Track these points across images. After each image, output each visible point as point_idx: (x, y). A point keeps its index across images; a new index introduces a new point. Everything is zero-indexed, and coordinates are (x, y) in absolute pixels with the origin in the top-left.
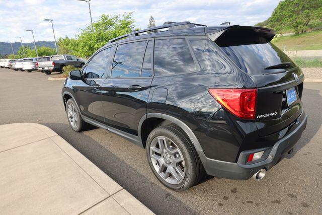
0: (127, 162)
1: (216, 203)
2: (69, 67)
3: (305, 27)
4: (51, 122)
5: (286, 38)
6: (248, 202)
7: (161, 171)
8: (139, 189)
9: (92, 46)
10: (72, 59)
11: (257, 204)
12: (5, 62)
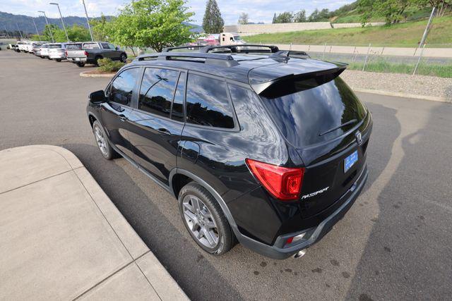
0: (161, 207)
1: (252, 270)
2: (105, 60)
3: (399, 16)
4: (78, 143)
5: (374, 30)
6: (287, 270)
7: (194, 230)
8: (169, 247)
9: (132, 34)
10: (109, 48)
11: (296, 274)
12: (28, 46)
